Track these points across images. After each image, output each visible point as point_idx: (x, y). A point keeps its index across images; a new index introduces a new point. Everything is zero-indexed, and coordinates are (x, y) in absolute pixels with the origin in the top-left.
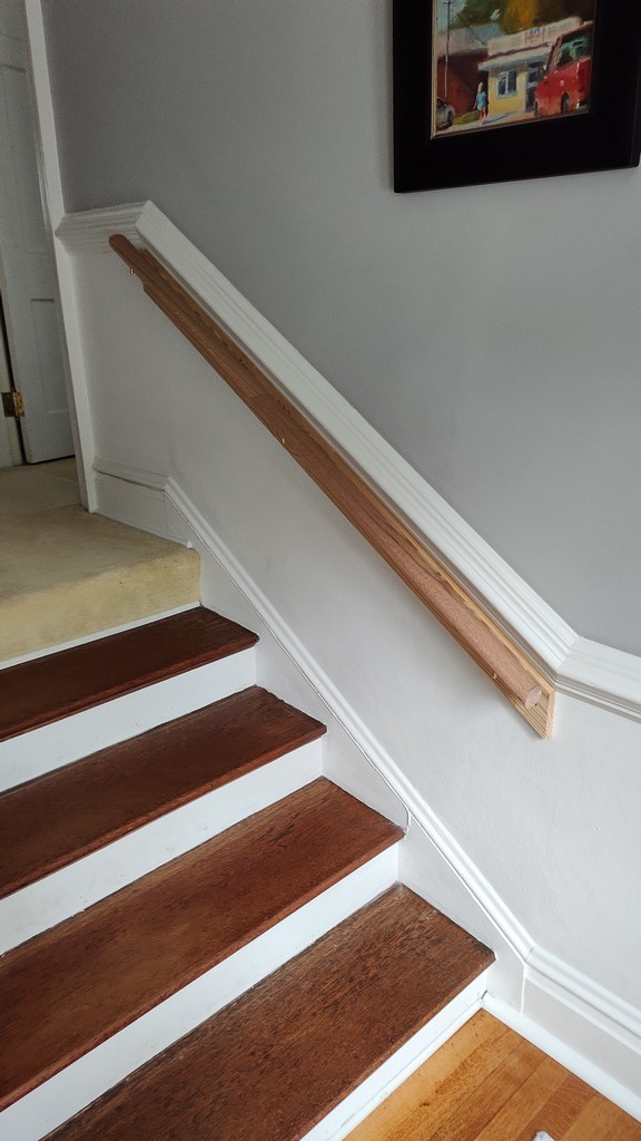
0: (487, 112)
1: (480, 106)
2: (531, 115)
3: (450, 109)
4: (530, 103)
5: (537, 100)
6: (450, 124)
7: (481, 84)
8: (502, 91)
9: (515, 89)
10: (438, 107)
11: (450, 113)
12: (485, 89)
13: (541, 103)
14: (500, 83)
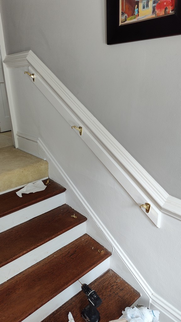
0: (138, 15)
1: (136, 13)
2: (154, 16)
3: (126, 15)
4: (154, 11)
5: (156, 10)
6: (126, 20)
7: (136, 6)
8: (144, 8)
9: (148, 7)
10: (122, 14)
11: (126, 16)
12: (138, 7)
13: (157, 11)
14: (143, 5)
